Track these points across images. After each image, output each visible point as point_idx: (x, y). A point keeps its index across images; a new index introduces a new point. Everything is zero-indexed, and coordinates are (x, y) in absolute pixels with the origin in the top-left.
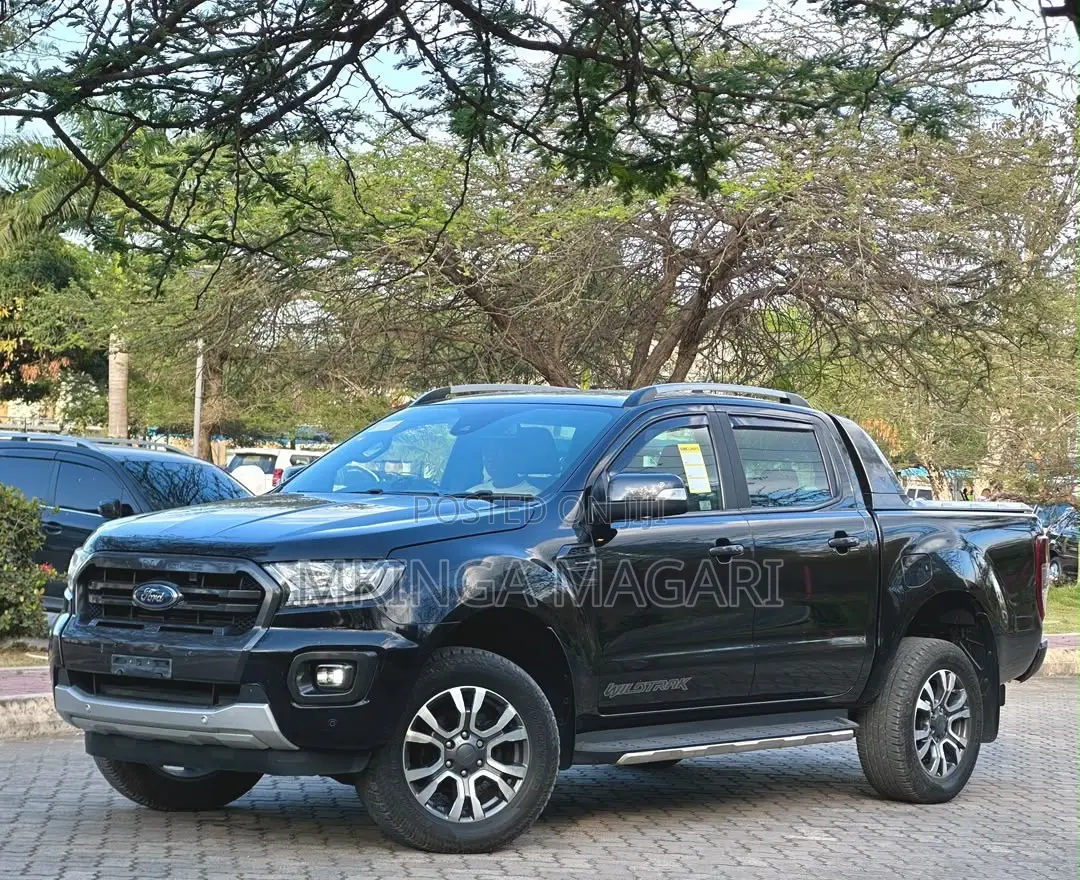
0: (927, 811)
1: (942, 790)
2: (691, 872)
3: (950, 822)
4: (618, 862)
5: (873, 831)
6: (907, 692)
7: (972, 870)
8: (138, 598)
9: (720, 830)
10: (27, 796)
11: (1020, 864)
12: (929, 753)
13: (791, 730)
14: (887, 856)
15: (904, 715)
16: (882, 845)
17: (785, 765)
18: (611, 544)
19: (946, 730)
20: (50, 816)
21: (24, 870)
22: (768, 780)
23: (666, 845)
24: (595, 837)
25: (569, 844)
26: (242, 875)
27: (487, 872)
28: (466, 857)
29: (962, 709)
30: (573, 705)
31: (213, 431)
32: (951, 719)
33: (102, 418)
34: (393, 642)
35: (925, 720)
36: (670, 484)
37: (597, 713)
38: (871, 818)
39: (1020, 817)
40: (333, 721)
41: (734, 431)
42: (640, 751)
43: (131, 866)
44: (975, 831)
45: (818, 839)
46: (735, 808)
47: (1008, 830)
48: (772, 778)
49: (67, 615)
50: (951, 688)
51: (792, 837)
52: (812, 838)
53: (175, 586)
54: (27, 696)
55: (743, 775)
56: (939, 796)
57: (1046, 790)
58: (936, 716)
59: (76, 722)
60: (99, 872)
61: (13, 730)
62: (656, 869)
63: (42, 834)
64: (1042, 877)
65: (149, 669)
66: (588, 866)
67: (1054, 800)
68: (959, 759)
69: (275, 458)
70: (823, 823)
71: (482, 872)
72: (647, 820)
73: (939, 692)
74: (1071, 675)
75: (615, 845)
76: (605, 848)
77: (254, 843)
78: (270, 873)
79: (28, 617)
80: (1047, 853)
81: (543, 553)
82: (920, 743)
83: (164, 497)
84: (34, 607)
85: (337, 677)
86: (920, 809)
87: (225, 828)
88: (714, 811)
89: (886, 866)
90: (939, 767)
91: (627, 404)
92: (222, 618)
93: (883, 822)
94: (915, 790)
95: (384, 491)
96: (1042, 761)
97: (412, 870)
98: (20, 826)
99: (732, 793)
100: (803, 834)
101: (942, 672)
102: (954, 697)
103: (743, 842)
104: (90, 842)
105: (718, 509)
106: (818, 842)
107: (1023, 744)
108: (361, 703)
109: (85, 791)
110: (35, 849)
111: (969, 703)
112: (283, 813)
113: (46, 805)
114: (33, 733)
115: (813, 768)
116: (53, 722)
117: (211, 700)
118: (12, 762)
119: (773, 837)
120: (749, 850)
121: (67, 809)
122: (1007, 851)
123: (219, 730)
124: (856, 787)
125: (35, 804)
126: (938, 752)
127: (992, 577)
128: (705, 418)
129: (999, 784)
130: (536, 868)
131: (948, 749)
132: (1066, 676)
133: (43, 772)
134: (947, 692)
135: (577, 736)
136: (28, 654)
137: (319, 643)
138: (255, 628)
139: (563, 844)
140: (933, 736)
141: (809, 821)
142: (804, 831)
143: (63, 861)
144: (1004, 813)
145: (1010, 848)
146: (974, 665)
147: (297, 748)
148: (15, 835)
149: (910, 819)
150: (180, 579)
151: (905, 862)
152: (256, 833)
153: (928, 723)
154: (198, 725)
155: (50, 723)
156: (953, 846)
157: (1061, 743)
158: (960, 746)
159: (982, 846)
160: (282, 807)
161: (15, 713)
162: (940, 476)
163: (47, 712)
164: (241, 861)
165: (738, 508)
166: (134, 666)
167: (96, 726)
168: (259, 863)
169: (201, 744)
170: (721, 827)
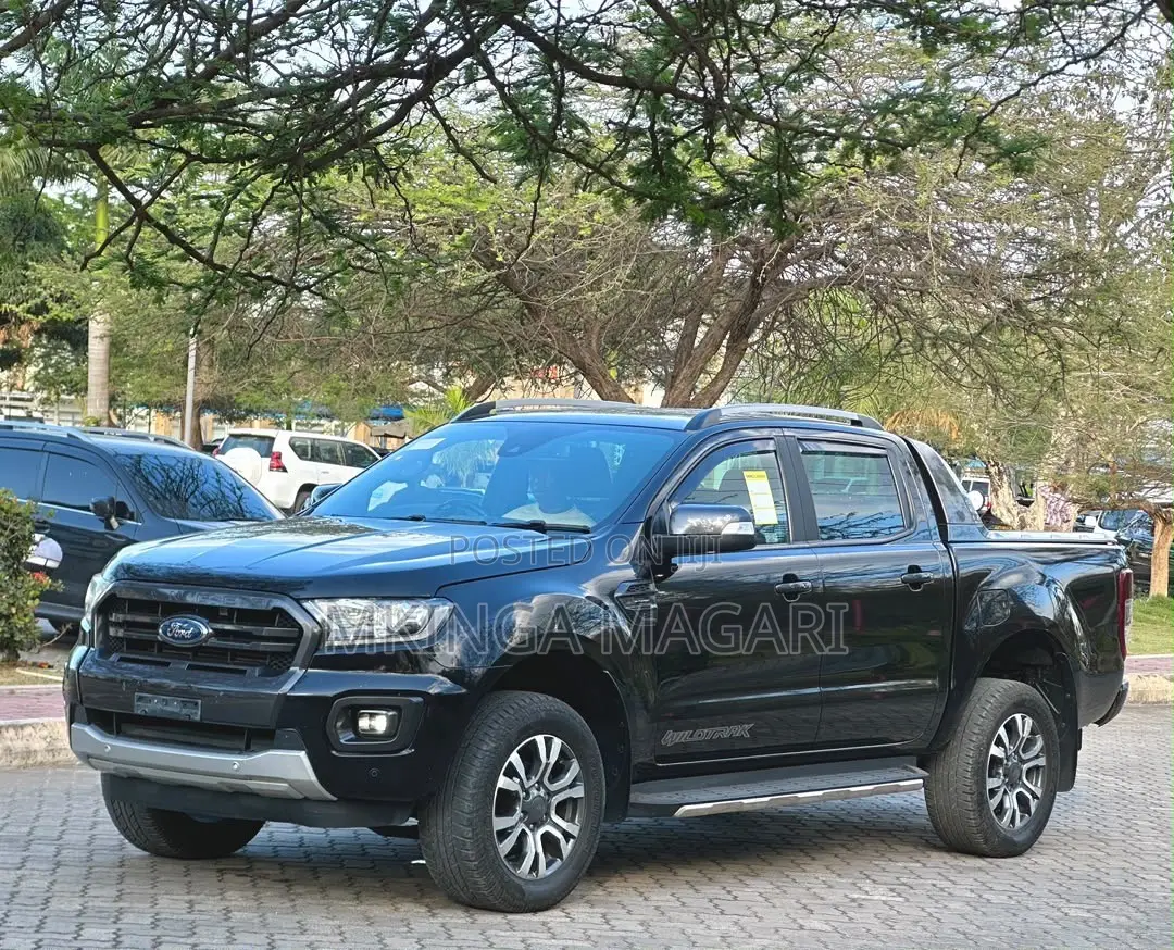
0: (998, 866)
1: (1015, 844)
2: (751, 936)
3: (1024, 880)
4: (672, 924)
5: (942, 890)
6: (980, 737)
7: (1050, 937)
8: (165, 632)
9: (778, 887)
10: (31, 838)
11: (1100, 930)
12: (1002, 803)
13: (858, 779)
14: (959, 919)
15: (977, 762)
16: (952, 906)
17: (843, 810)
18: (672, 578)
19: (1020, 778)
20: (59, 862)
21: (38, 926)
22: (826, 827)
23: (723, 905)
24: (645, 895)
25: (619, 903)
26: (272, 935)
27: (534, 934)
28: (510, 917)
29: (1037, 757)
30: (630, 754)
31: (202, 406)
32: (1025, 767)
33: (79, 388)
34: (439, 686)
35: (998, 768)
36: (736, 517)
37: (654, 762)
38: (940, 874)
39: (1096, 875)
40: (374, 770)
41: (804, 456)
42: (698, 803)
43: (153, 923)
44: (1050, 891)
45: (884, 898)
46: (792, 861)
47: (1085, 890)
48: (830, 826)
49: (85, 648)
50: (1026, 734)
51: (856, 896)
52: (876, 897)
53: (205, 621)
54: (22, 721)
55: (799, 821)
56: (1011, 849)
57: (1124, 841)
58: (1010, 763)
59: (93, 763)
60: (119, 930)
61: (9, 758)
62: (713, 933)
63: (52, 883)
64: (1124, 946)
65: (176, 710)
66: (641, 928)
67: (1133, 855)
68: (1033, 810)
69: (272, 439)
70: (888, 880)
71: (528, 934)
72: (699, 875)
73: (1014, 738)
74: (1145, 703)
75: (668, 904)
76: (657, 908)
77: (281, 896)
78: (302, 933)
79: (20, 630)
80: (1129, 918)
81: (599, 589)
82: (993, 792)
83: (161, 493)
84: (27, 620)
85: (380, 723)
86: (991, 863)
87: (249, 879)
88: (770, 864)
89: (958, 931)
90: (1011, 820)
91: (690, 426)
92: (255, 657)
93: (952, 878)
94: (986, 842)
95: (427, 517)
96: (1118, 807)
97: (453, 932)
98: (26, 872)
99: (789, 843)
100: (867, 892)
101: (1018, 717)
102: (1030, 743)
103: (804, 901)
104: (104, 893)
105: (784, 542)
106: (885, 903)
107: (1096, 786)
108: (405, 753)
109: (94, 832)
110: (47, 901)
111: (1046, 750)
112: (308, 861)
113: (53, 848)
114: (30, 762)
115: (872, 814)
116: (52, 750)
117: (243, 746)
118: (11, 796)
119: (835, 896)
120: (811, 912)
121: (77, 854)
122: (1086, 915)
123: (251, 778)
124: (921, 837)
125: (42, 847)
126: (1011, 802)
127: (1071, 609)
128: (772, 442)
129: (1073, 834)
130: (585, 930)
131: (1022, 799)
132: (1140, 705)
133: (45, 808)
134: (1023, 738)
135: (633, 786)
136: (18, 670)
137: (361, 687)
138: (292, 669)
139: (611, 902)
140: (1007, 784)
141: (873, 877)
142: (867, 889)
143: (79, 916)
144: (1081, 868)
145: (1089, 911)
146: (1051, 709)
147: (335, 799)
148: (23, 883)
149: (981, 876)
150: (210, 614)
151: (978, 927)
152: (282, 885)
153: (1001, 771)
154: (227, 771)
155: (48, 751)
156: (1028, 908)
157: (1137, 787)
158: (1035, 796)
159: (1059, 909)
160: (307, 855)
161: (11, 740)
162: (999, 471)
163: (45, 739)
164: (270, 917)
165: (806, 540)
166: (159, 706)
167: (116, 769)
168: (288, 921)
169: (230, 791)
170: (780, 884)
